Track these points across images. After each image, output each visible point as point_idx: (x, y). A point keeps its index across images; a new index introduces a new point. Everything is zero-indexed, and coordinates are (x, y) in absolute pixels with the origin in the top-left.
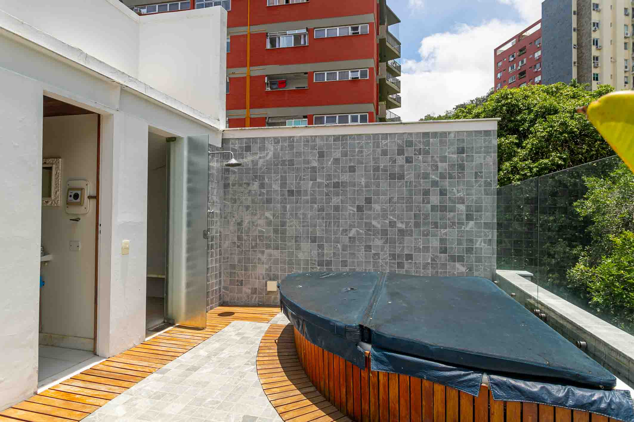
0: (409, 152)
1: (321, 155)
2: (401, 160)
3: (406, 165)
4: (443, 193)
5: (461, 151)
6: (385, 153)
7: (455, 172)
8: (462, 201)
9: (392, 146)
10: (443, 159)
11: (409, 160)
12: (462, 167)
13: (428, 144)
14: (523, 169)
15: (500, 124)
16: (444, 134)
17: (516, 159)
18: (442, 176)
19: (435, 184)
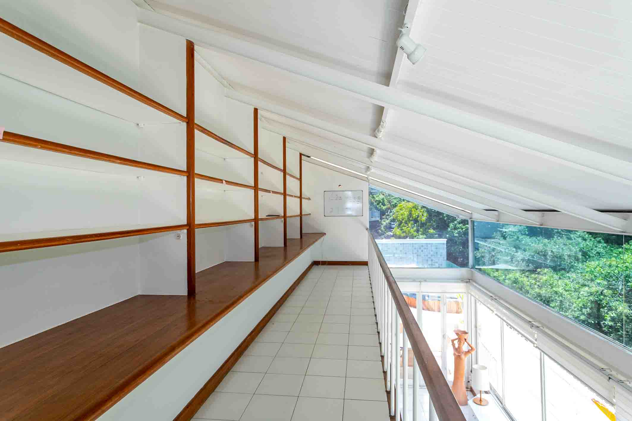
0: (422, 248)
1: (396, 249)
2: (420, 251)
3: (421, 252)
4: (432, 260)
5: (437, 248)
6: (415, 249)
7: (435, 254)
8: (437, 262)
9: (417, 246)
10: (432, 251)
11: (422, 251)
12: (437, 253)
13: (427, 246)
14: (459, 228)
15: (447, 241)
16: (432, 244)
17: (456, 222)
18: (432, 255)
19: (430, 258)
